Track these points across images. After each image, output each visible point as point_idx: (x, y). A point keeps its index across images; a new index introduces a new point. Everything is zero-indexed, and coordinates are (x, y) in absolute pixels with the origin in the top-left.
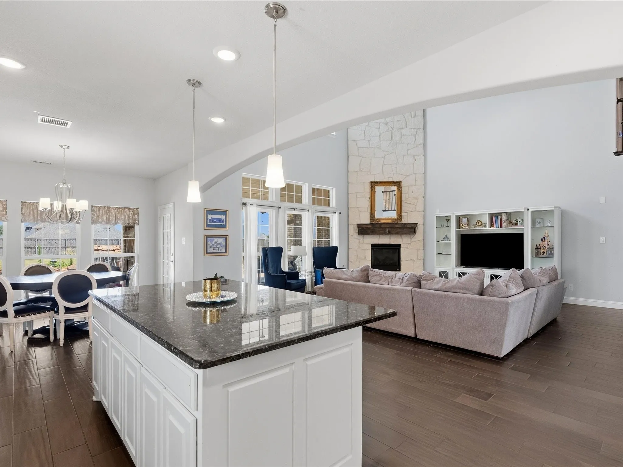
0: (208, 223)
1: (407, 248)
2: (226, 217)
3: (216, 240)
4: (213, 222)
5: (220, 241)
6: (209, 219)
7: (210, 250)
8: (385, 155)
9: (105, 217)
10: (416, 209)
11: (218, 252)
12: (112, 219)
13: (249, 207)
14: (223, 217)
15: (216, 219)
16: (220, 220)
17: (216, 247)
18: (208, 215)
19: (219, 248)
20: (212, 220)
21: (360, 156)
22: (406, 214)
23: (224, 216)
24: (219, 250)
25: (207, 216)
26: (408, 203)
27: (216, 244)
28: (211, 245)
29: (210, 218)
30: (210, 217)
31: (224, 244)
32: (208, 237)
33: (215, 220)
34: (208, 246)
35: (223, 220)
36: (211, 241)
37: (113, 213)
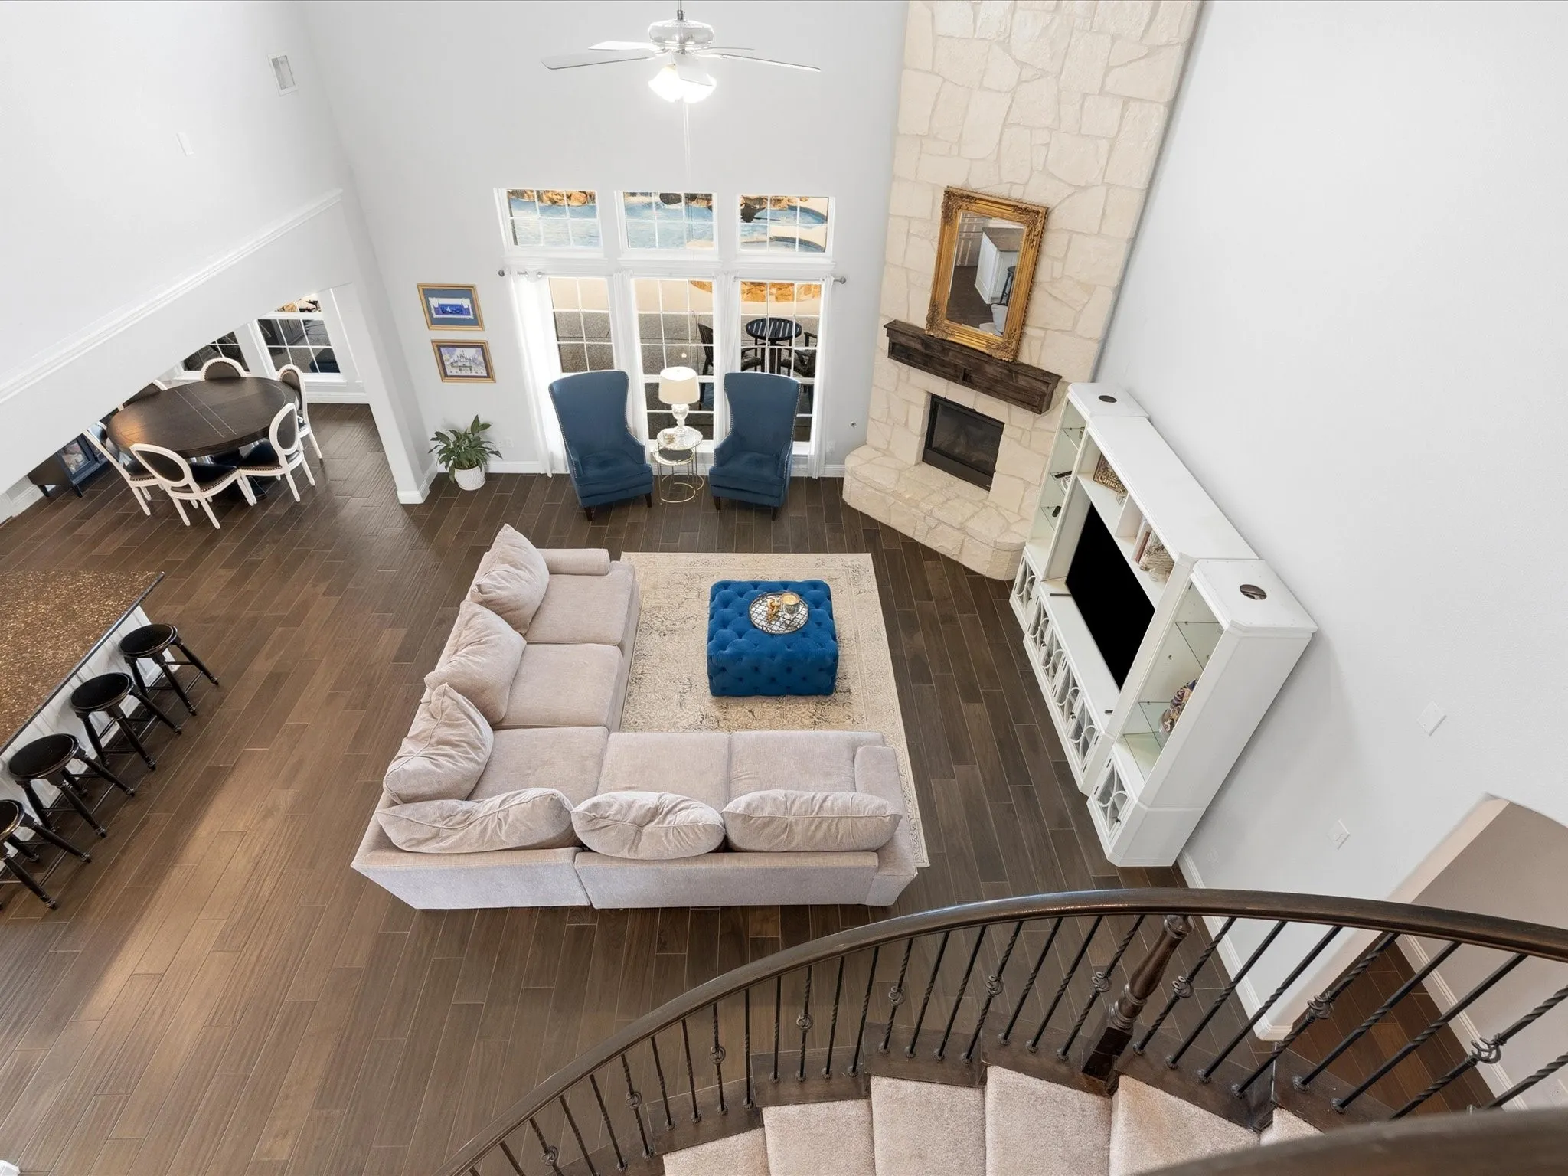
0: (435, 316)
1: (1019, 442)
2: (472, 302)
3: (459, 351)
4: (444, 312)
5: (470, 353)
6: (435, 308)
7: (451, 371)
8: (1020, 82)
10: (1075, 324)
11: (469, 374)
14: (466, 303)
15: (451, 306)
16: (459, 310)
17: (464, 366)
18: (429, 298)
19: (470, 367)
20: (442, 309)
21: (938, 75)
22: (1041, 333)
23: (469, 300)
24: (474, 372)
25: (427, 302)
26: (1056, 298)
27: (463, 359)
28: (452, 360)
29: (437, 306)
30: (435, 302)
31: (481, 359)
32: (441, 345)
33: (448, 309)
34: (447, 364)
35: (468, 309)
36: (449, 354)
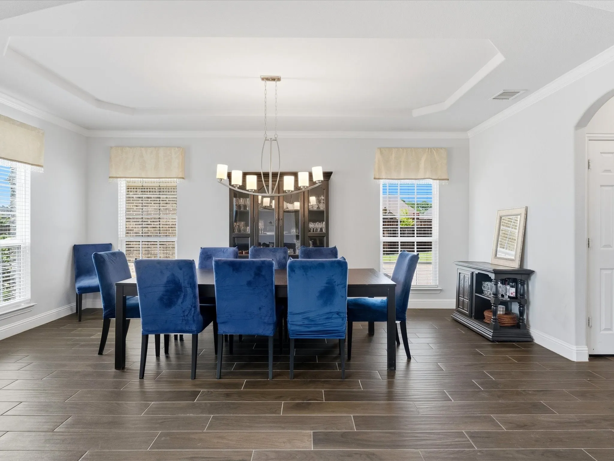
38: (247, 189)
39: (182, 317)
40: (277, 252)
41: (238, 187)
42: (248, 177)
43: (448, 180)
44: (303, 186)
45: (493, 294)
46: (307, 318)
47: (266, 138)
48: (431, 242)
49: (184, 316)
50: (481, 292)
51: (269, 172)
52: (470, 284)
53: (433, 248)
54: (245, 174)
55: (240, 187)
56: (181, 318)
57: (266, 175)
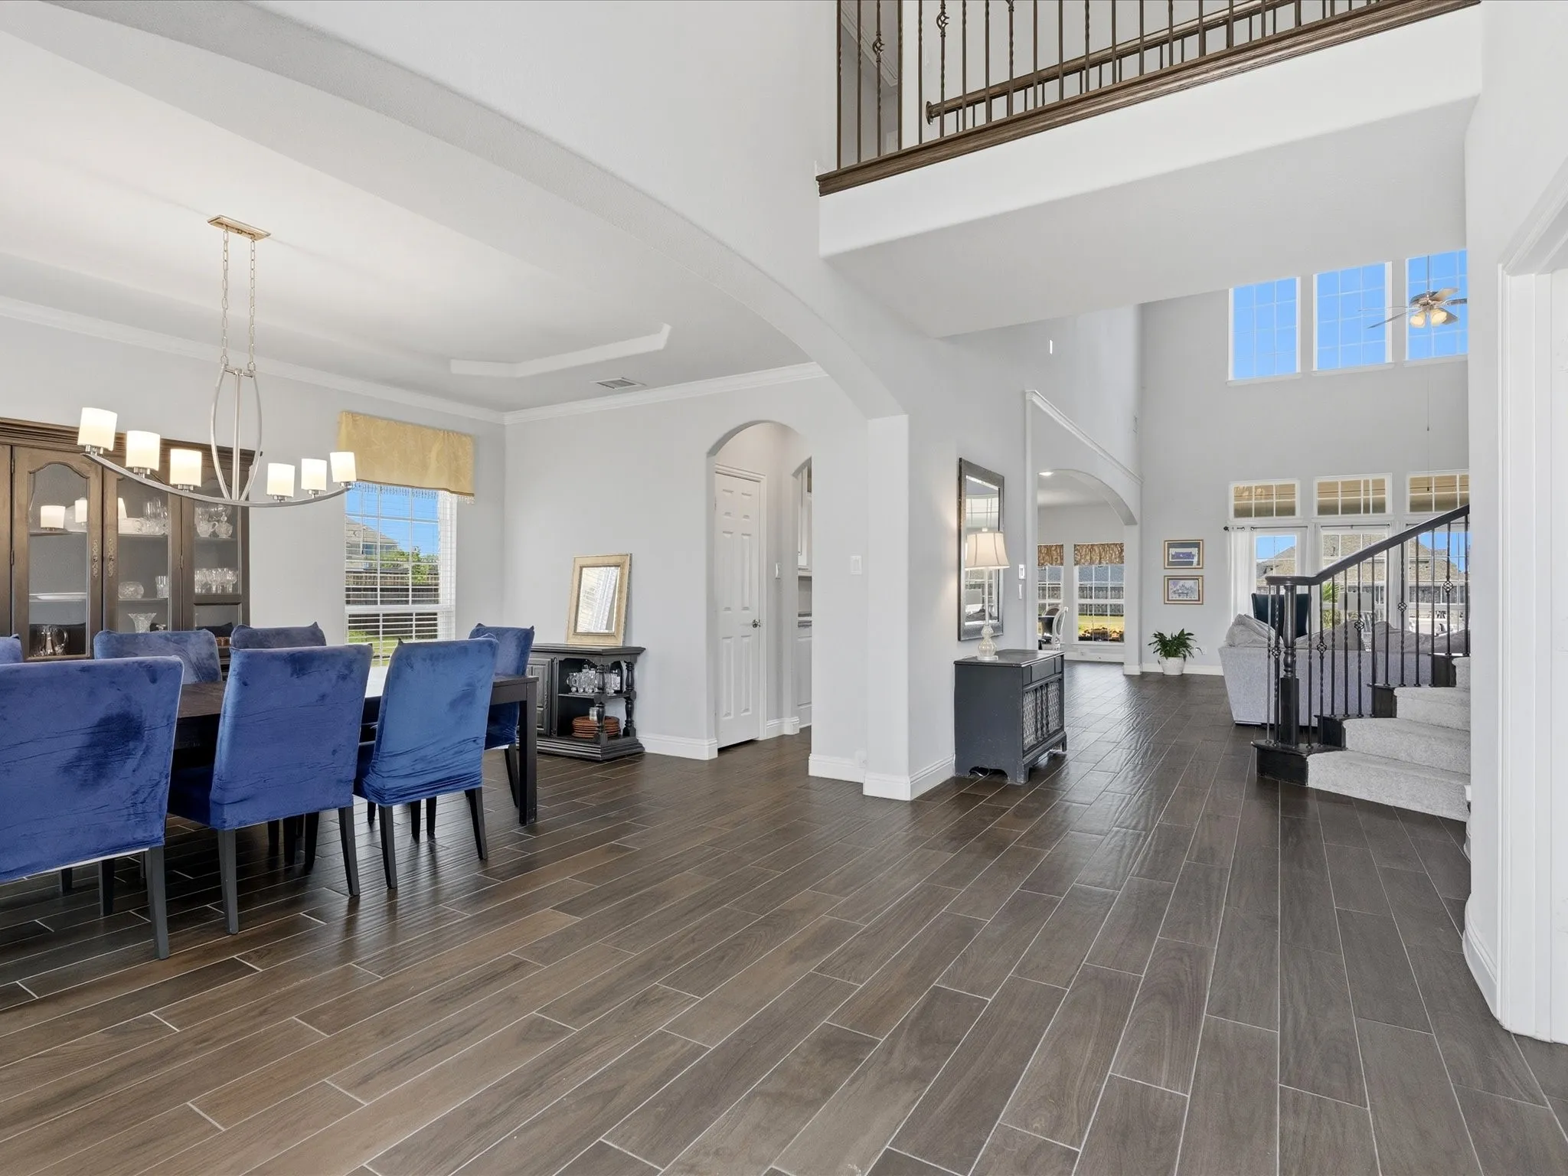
0: (1171, 560)
2: (1199, 550)
3: (1182, 582)
4: (1179, 558)
5: (1189, 583)
6: (1172, 555)
7: (1173, 597)
9: (1088, 558)
11: (1185, 599)
12: (1096, 558)
13: (1232, 534)
14: (1194, 551)
15: (1183, 554)
16: (1189, 555)
17: (1183, 593)
18: (1170, 549)
19: (1187, 594)
20: (1177, 556)
23: (1197, 549)
24: (1187, 597)
25: (1168, 551)
27: (1183, 588)
28: (1175, 589)
29: (1174, 554)
30: (1173, 551)
31: (1194, 587)
32: (1171, 578)
33: (1181, 556)
34: (1171, 591)
35: (1193, 554)
36: (1175, 585)
37: (1097, 551)
38: (172, 482)
39: (127, 808)
40: (186, 641)
41: (146, 475)
42: (175, 454)
43: (473, 495)
44: (314, 490)
45: (599, 688)
46: (423, 759)
47: (226, 365)
48: (435, 614)
49: (134, 805)
50: (568, 689)
51: (232, 449)
52: (546, 680)
53: (439, 624)
54: (167, 445)
55: (153, 475)
56: (125, 812)
57: (225, 454)
